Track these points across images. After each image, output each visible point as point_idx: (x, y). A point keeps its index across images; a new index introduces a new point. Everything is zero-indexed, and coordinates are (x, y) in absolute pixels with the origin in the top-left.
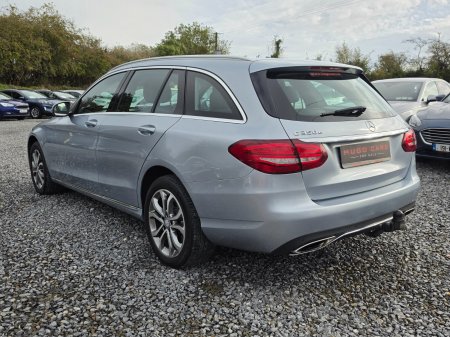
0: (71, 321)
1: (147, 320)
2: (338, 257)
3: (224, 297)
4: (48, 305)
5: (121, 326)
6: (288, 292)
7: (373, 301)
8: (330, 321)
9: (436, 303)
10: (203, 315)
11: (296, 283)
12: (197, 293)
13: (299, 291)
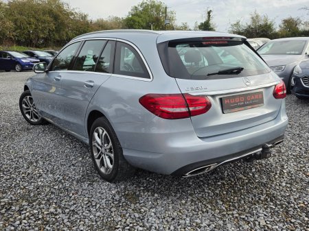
0: (30, 221)
1: (80, 221)
2: (226, 174)
3: (138, 205)
4: (17, 208)
5: (62, 226)
6: (184, 202)
7: (245, 210)
8: (209, 225)
9: (291, 213)
10: (120, 219)
11: (191, 195)
12: (120, 201)
13: (192, 201)
